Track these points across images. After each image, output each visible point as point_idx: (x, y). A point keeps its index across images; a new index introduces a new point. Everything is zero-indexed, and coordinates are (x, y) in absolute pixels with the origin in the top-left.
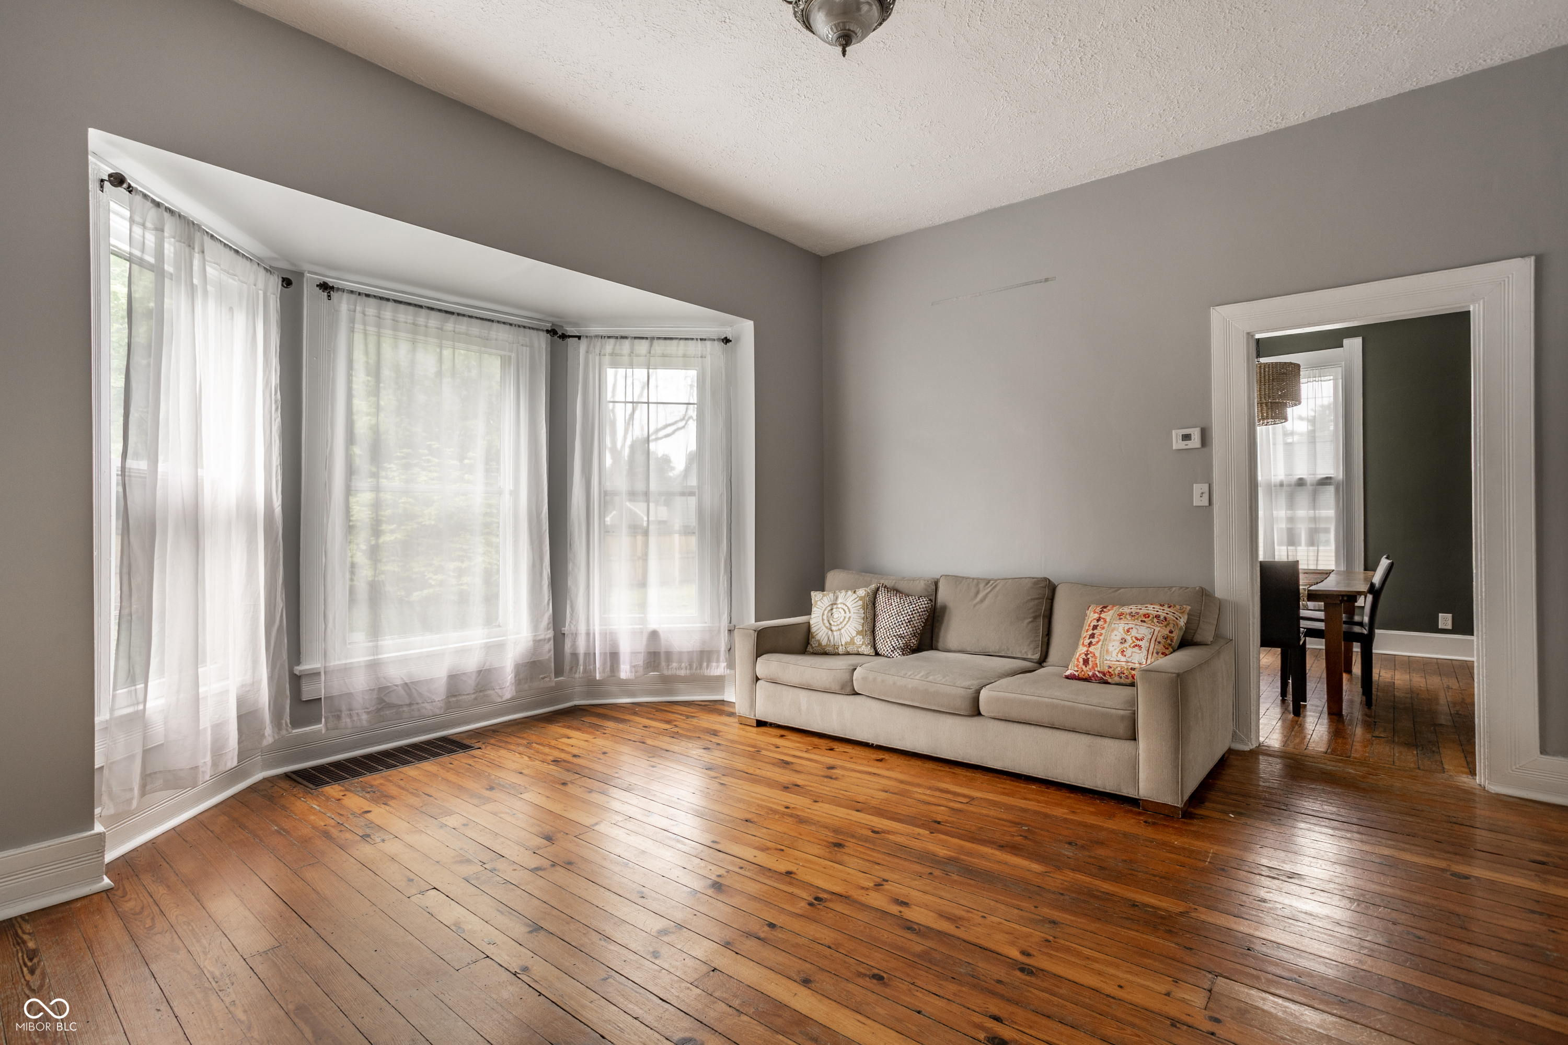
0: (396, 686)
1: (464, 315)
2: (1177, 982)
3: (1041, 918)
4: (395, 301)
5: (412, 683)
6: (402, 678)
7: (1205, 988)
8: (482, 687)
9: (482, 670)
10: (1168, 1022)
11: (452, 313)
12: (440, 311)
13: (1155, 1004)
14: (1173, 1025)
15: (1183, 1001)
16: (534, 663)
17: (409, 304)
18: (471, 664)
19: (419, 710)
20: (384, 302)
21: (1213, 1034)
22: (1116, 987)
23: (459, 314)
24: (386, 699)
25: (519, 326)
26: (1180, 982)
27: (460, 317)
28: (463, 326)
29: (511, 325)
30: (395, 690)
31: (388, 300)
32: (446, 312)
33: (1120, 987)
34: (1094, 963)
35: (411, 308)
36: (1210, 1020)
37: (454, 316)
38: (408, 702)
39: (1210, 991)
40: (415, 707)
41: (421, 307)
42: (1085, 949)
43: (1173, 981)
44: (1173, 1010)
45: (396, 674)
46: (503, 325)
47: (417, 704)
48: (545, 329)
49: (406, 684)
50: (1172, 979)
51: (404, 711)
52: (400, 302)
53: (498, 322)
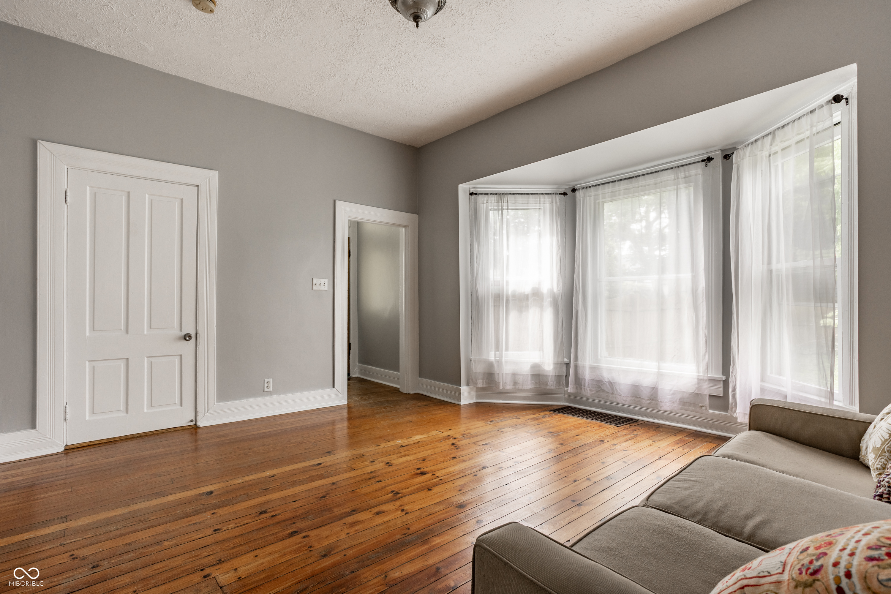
0: (606, 381)
1: (639, 176)
2: (239, 578)
3: (332, 553)
4: (602, 184)
5: (613, 382)
6: (608, 379)
7: (225, 587)
8: (654, 398)
9: (654, 388)
10: (222, 560)
11: (633, 177)
12: (625, 179)
13: (236, 563)
14: (220, 560)
15: (227, 573)
16: (697, 394)
17: (609, 183)
18: (647, 381)
19: (616, 398)
20: (597, 187)
21: (202, 570)
22: (257, 555)
23: (636, 177)
24: (602, 387)
25: (678, 167)
26: (237, 580)
27: (638, 178)
28: (641, 181)
29: (672, 168)
30: (605, 383)
31: (599, 185)
32: (629, 178)
33: (256, 556)
34: (279, 555)
35: (611, 184)
36: (208, 574)
37: (634, 178)
38: (611, 392)
39: (221, 587)
40: (614, 396)
41: (615, 181)
42: (291, 558)
43: (241, 577)
44: (226, 566)
45: (606, 376)
46: (666, 171)
47: (615, 394)
48: (701, 160)
49: (611, 382)
50: (242, 578)
51: (609, 396)
52: (604, 184)
53: (662, 170)
